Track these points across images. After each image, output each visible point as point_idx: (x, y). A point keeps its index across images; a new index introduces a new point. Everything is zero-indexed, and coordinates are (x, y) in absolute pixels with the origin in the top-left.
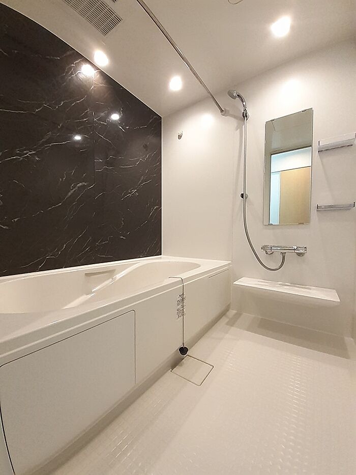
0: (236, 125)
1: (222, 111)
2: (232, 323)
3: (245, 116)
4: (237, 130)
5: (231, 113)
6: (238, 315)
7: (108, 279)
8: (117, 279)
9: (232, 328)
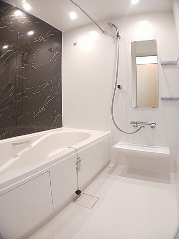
0: (113, 41)
1: (103, 32)
2: (111, 172)
3: (118, 36)
4: (113, 43)
5: (109, 33)
6: (115, 167)
7: (27, 147)
8: (33, 146)
9: (111, 175)
